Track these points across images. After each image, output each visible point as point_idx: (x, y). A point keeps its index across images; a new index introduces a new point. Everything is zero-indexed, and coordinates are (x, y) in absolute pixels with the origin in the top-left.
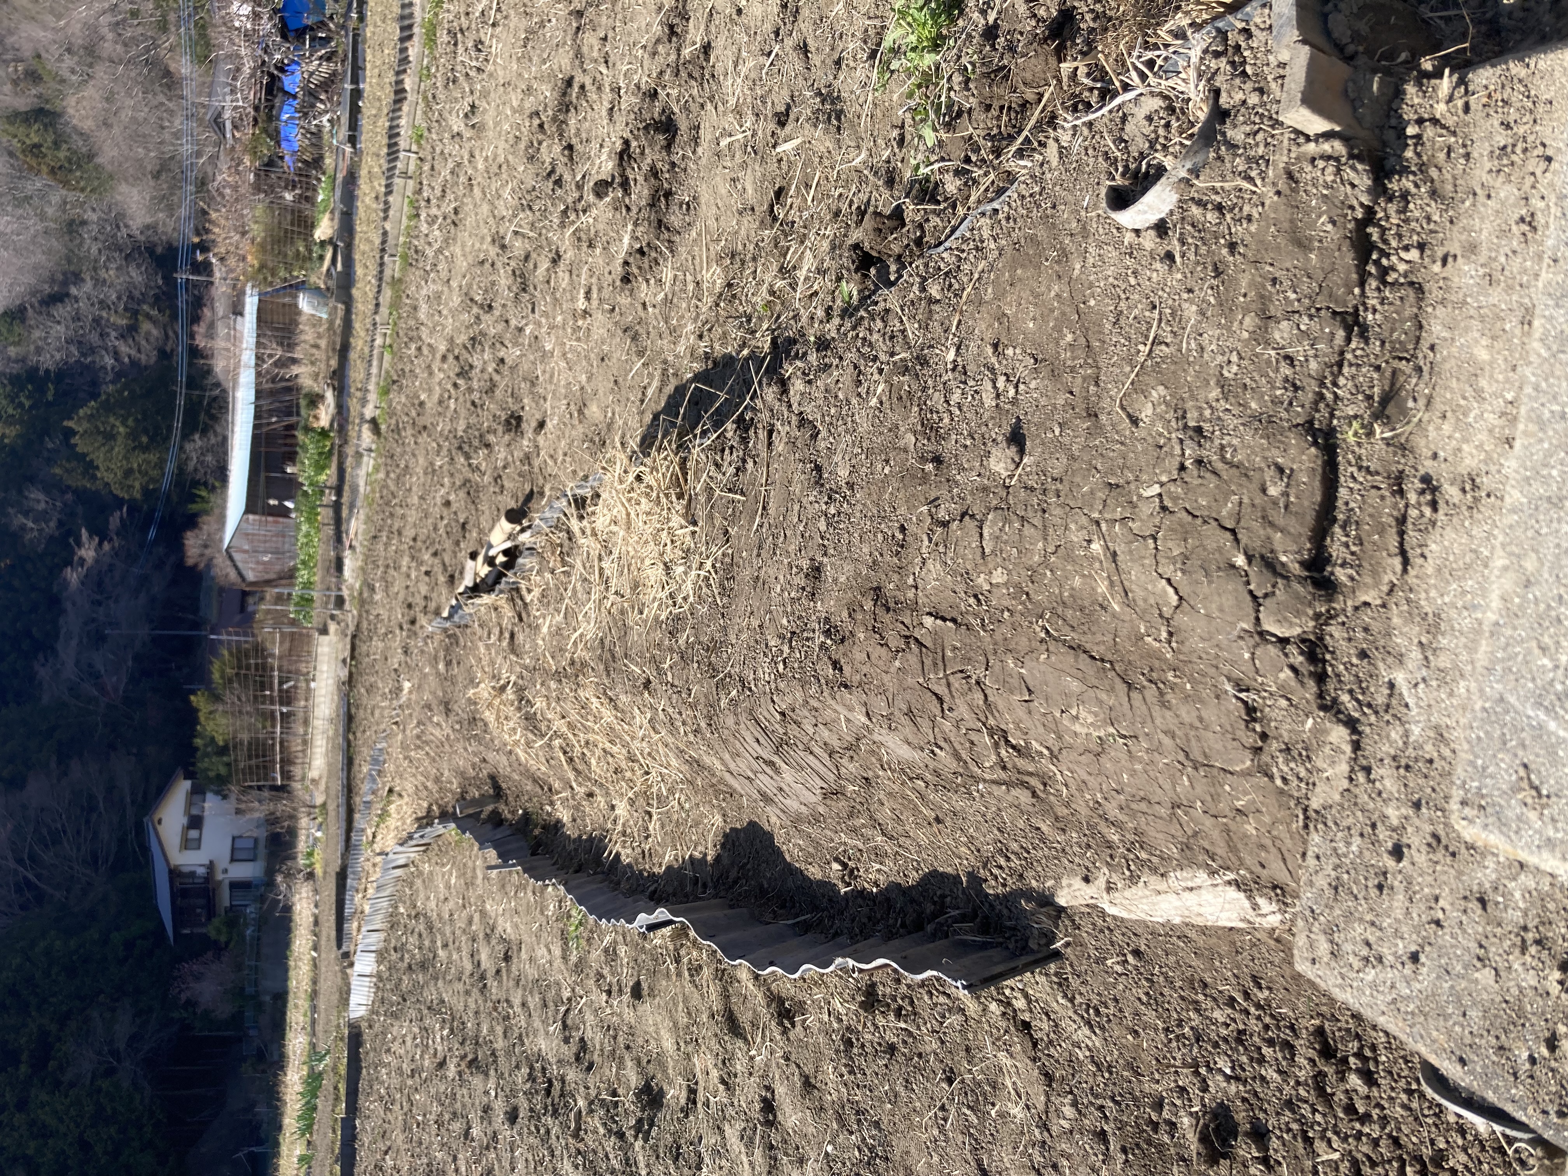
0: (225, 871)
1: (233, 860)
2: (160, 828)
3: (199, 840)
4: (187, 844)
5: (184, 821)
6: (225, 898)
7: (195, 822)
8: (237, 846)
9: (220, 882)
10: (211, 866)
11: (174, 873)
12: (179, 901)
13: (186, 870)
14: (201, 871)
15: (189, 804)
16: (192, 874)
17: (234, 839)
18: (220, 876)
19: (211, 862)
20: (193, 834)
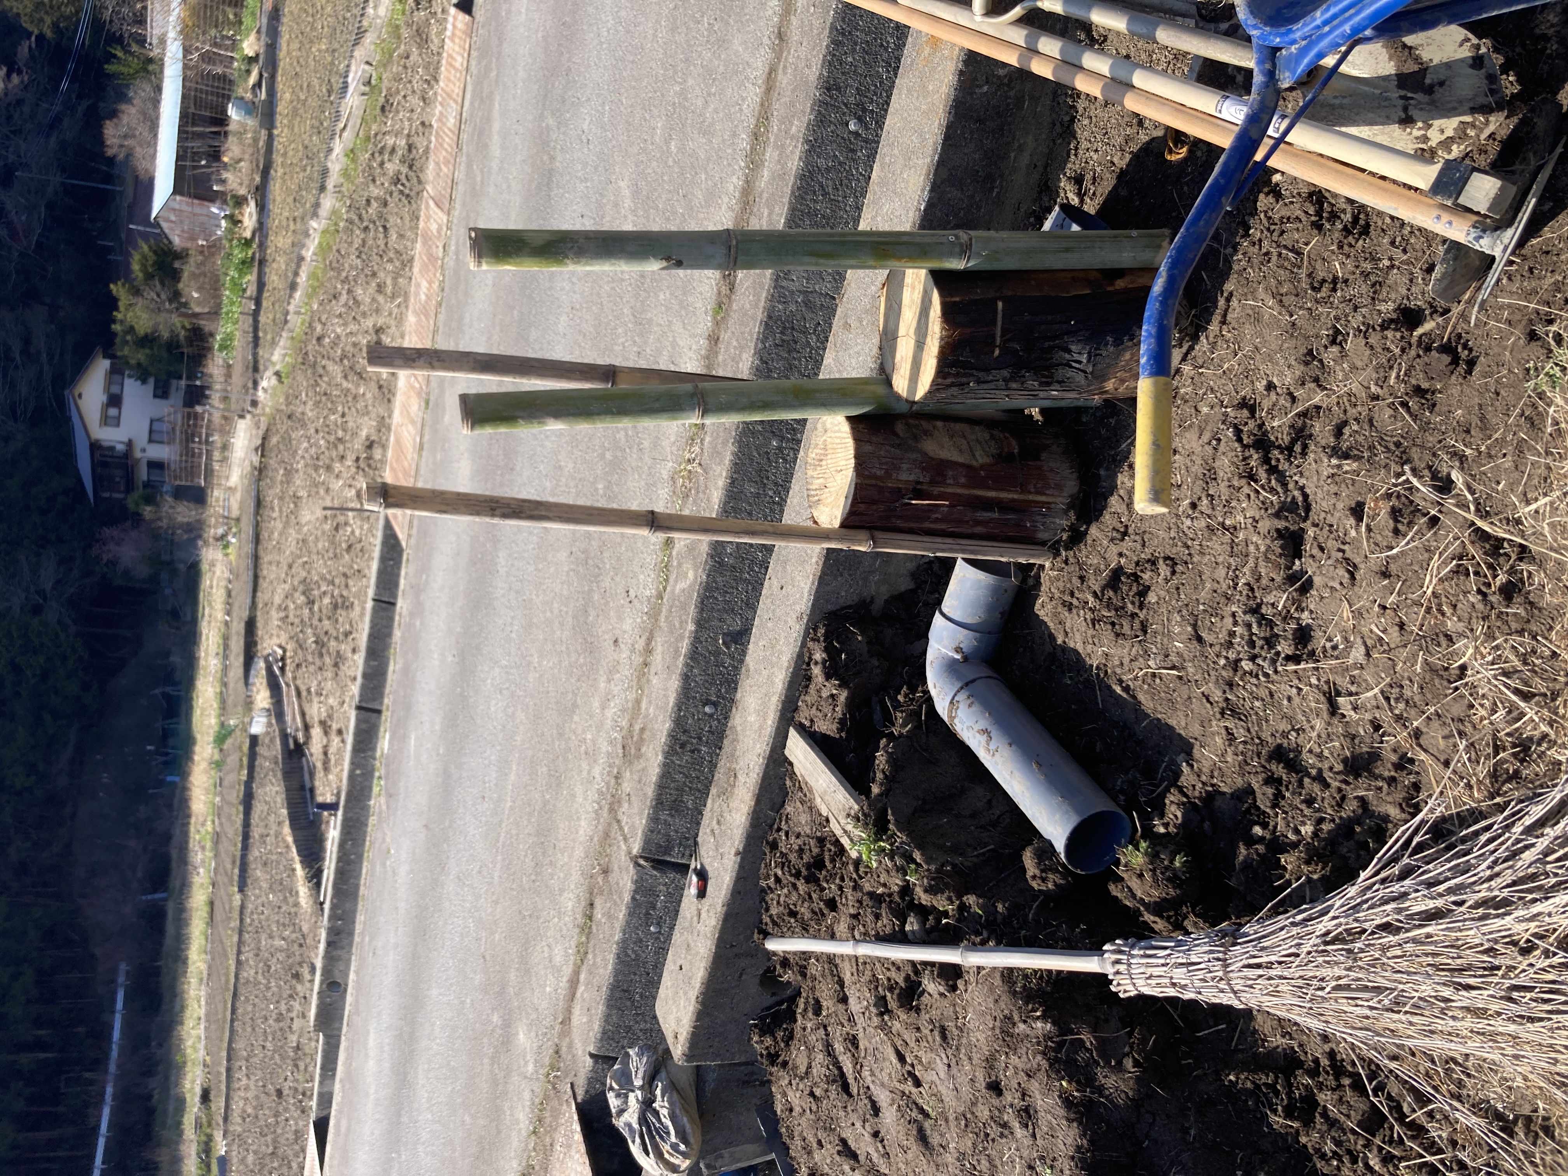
0: (144, 450)
1: (150, 441)
2: (80, 402)
3: (118, 418)
4: (106, 420)
5: (104, 398)
6: (143, 474)
7: (114, 401)
8: (155, 427)
9: (139, 460)
10: (130, 444)
11: (95, 447)
12: (99, 470)
13: (105, 444)
14: (120, 447)
15: (109, 383)
16: (112, 448)
17: (152, 421)
18: (138, 454)
19: (130, 441)
20: (113, 412)
